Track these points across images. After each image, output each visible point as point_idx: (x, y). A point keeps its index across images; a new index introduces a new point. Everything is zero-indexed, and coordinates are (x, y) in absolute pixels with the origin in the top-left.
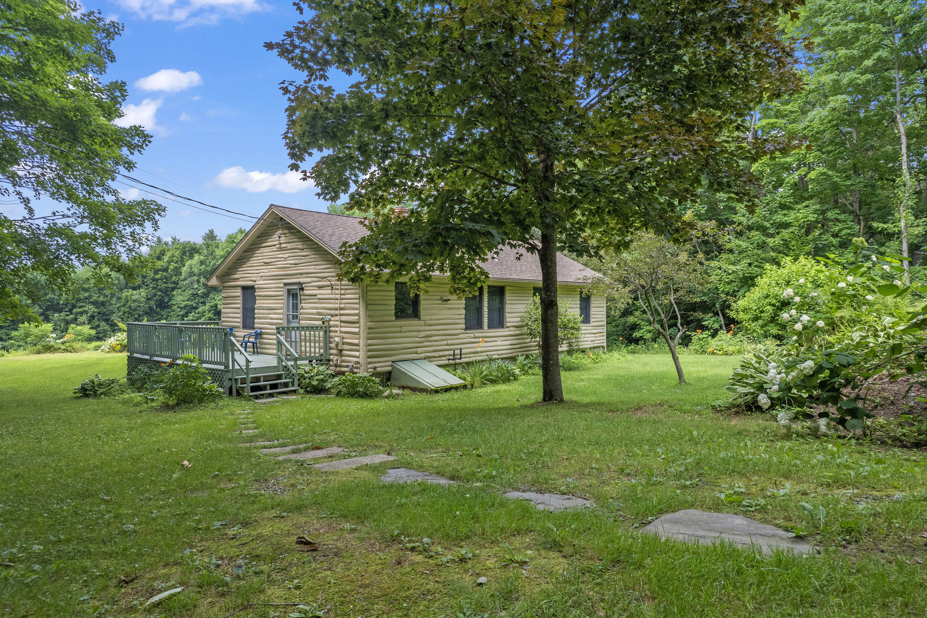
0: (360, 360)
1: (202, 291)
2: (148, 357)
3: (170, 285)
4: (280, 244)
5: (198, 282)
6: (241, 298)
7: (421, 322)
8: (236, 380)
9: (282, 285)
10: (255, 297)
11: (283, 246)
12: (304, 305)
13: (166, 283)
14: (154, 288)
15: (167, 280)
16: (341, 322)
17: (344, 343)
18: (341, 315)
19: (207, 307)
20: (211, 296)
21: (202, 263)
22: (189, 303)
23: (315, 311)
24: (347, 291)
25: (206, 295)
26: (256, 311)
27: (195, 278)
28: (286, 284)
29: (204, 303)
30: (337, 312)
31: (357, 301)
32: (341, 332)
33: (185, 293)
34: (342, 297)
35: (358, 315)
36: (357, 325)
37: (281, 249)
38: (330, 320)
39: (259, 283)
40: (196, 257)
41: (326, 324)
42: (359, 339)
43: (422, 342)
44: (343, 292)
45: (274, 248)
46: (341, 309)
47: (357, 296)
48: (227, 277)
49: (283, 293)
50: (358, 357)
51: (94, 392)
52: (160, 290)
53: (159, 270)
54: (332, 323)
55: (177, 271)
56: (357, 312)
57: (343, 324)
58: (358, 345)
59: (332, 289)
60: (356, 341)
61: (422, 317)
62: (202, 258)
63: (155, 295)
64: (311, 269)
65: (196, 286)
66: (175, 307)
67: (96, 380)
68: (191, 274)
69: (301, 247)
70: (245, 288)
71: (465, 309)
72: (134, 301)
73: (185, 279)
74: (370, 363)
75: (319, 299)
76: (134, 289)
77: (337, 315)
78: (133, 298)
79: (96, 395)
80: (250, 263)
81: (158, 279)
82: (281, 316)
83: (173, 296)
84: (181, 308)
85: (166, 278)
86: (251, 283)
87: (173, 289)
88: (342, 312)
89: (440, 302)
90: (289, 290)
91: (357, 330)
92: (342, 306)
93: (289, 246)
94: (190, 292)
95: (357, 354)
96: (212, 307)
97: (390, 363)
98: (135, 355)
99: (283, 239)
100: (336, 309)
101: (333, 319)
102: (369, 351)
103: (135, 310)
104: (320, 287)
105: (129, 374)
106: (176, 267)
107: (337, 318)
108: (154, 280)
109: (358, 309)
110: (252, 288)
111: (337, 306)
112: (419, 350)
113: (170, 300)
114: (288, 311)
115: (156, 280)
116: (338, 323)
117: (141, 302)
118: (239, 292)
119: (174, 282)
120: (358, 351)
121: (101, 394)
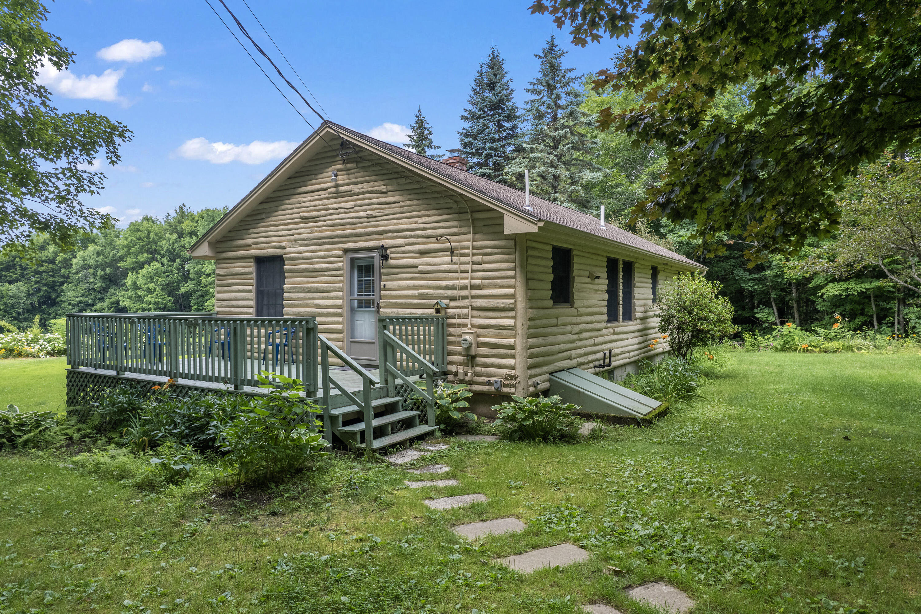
0: (517, 373)
1: (99, 284)
2: (113, 373)
3: (59, 280)
4: (337, 186)
5: (95, 275)
6: (254, 276)
7: (574, 310)
8: (333, 419)
9: (341, 253)
10: (283, 272)
11: (342, 189)
12: (389, 284)
13: (53, 276)
14: (37, 282)
15: (54, 273)
16: (473, 308)
17: (478, 345)
18: (473, 297)
19: (106, 304)
20: (111, 290)
21: (98, 254)
22: (83, 299)
23: (415, 292)
24: (486, 258)
25: (105, 290)
26: (286, 295)
27: (91, 271)
28: (347, 251)
29: (102, 299)
30: (465, 293)
31: (512, 273)
32: (473, 326)
33: (79, 288)
34: (476, 267)
35: (513, 297)
36: (512, 314)
37: (338, 195)
38: (448, 307)
39: (291, 250)
40: (91, 248)
41: (442, 313)
42: (514, 337)
43: (573, 342)
44: (476, 259)
45: (324, 194)
46: (473, 287)
47: (511, 265)
48: (228, 244)
49: (343, 264)
50: (513, 368)
51: (10, 440)
52: (45, 285)
53: (43, 262)
54: (450, 311)
55: (67, 264)
56: (512, 291)
57: (475, 313)
58: (512, 347)
59: (452, 254)
60: (510, 341)
61: (577, 303)
62: (99, 248)
63: (39, 290)
64: (405, 224)
65: (92, 280)
66: (65, 305)
67: (11, 415)
68: (85, 267)
69: (383, 188)
70: (260, 261)
71: (607, 291)
72: (11, 297)
73: (77, 273)
74: (531, 377)
75: (421, 272)
76: (11, 283)
77: (465, 298)
78: (10, 293)
79: (15, 447)
80: (274, 220)
81: (42, 272)
82: (339, 302)
83: (63, 291)
84: (73, 305)
85: (53, 271)
86: (278, 251)
87: (62, 284)
88: (475, 292)
89: (589, 280)
90: (352, 260)
91: (511, 322)
92: (474, 282)
93: (355, 189)
94: (85, 287)
95: (511, 362)
96: (112, 303)
97: (547, 376)
98: (82, 369)
99: (342, 179)
100: (464, 288)
101: (453, 304)
102: (531, 356)
103: (13, 307)
104: (423, 253)
105: (71, 401)
106: (65, 259)
107: (465, 303)
108: (37, 272)
109: (513, 287)
110: (279, 260)
111: (466, 282)
112: (574, 353)
113: (58, 296)
114: (352, 294)
115: (40, 273)
116: (465, 311)
117: (21, 299)
118: (250, 267)
119: (63, 276)
120: (513, 357)
121: (26, 443)
